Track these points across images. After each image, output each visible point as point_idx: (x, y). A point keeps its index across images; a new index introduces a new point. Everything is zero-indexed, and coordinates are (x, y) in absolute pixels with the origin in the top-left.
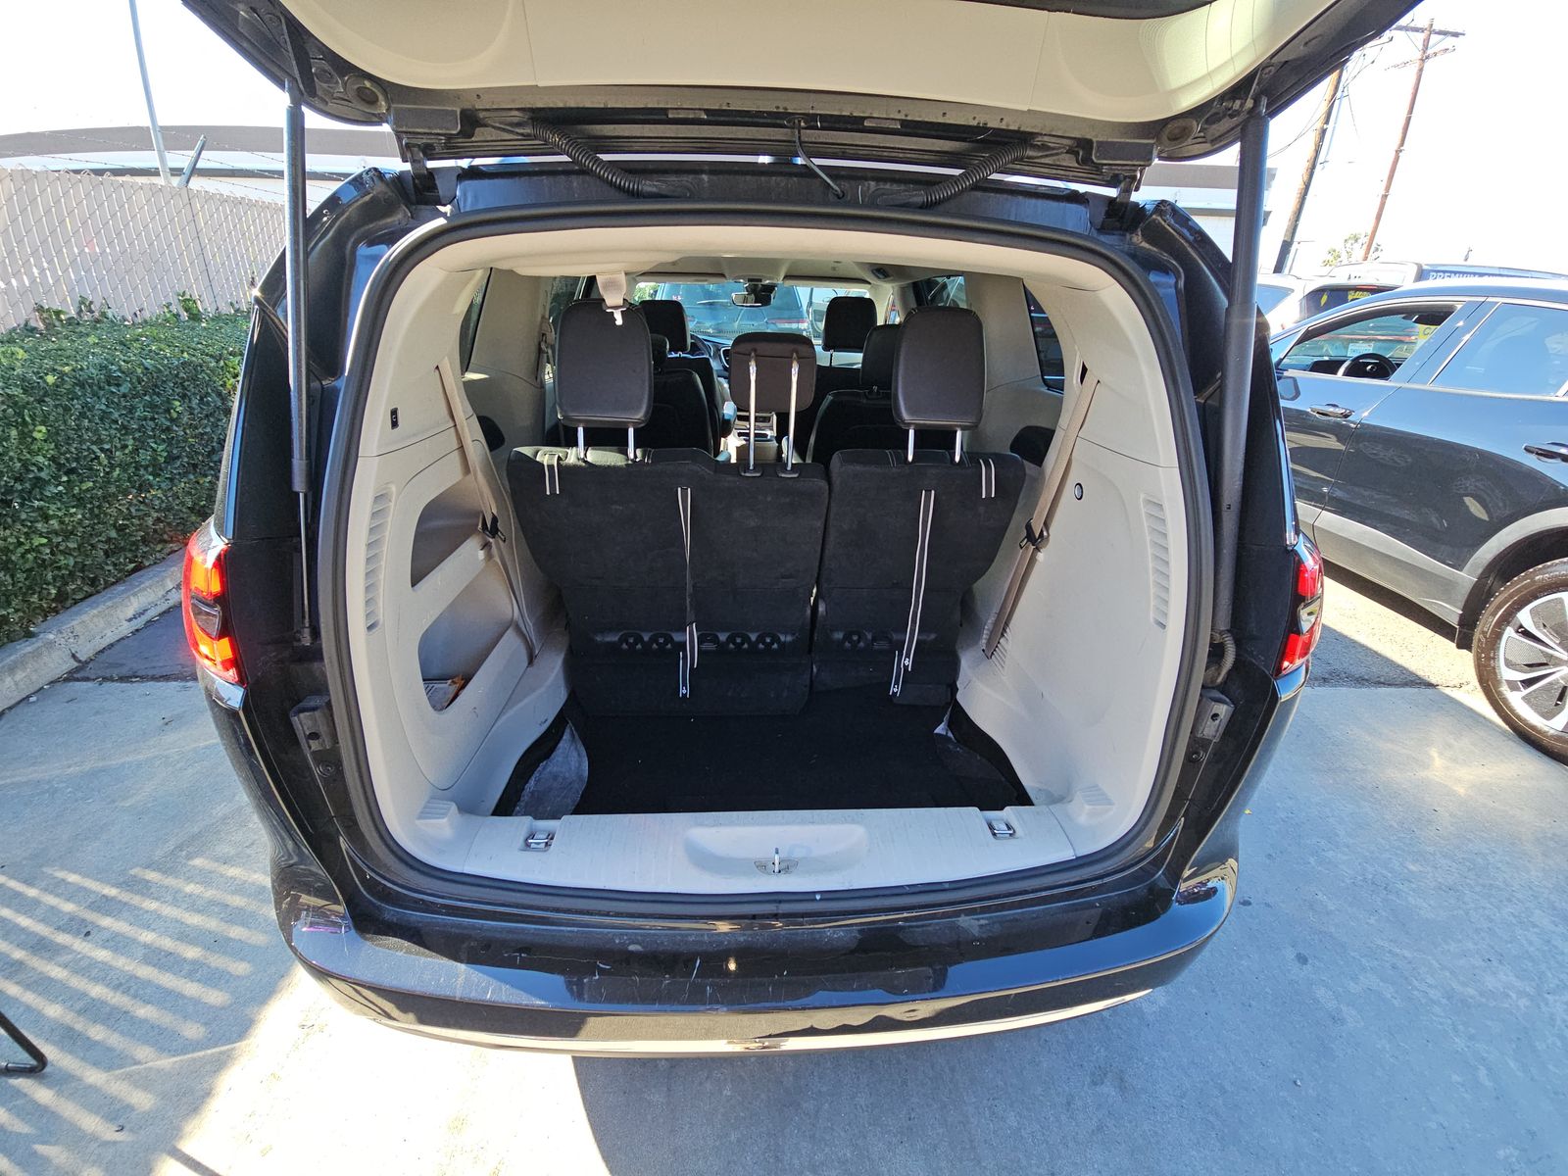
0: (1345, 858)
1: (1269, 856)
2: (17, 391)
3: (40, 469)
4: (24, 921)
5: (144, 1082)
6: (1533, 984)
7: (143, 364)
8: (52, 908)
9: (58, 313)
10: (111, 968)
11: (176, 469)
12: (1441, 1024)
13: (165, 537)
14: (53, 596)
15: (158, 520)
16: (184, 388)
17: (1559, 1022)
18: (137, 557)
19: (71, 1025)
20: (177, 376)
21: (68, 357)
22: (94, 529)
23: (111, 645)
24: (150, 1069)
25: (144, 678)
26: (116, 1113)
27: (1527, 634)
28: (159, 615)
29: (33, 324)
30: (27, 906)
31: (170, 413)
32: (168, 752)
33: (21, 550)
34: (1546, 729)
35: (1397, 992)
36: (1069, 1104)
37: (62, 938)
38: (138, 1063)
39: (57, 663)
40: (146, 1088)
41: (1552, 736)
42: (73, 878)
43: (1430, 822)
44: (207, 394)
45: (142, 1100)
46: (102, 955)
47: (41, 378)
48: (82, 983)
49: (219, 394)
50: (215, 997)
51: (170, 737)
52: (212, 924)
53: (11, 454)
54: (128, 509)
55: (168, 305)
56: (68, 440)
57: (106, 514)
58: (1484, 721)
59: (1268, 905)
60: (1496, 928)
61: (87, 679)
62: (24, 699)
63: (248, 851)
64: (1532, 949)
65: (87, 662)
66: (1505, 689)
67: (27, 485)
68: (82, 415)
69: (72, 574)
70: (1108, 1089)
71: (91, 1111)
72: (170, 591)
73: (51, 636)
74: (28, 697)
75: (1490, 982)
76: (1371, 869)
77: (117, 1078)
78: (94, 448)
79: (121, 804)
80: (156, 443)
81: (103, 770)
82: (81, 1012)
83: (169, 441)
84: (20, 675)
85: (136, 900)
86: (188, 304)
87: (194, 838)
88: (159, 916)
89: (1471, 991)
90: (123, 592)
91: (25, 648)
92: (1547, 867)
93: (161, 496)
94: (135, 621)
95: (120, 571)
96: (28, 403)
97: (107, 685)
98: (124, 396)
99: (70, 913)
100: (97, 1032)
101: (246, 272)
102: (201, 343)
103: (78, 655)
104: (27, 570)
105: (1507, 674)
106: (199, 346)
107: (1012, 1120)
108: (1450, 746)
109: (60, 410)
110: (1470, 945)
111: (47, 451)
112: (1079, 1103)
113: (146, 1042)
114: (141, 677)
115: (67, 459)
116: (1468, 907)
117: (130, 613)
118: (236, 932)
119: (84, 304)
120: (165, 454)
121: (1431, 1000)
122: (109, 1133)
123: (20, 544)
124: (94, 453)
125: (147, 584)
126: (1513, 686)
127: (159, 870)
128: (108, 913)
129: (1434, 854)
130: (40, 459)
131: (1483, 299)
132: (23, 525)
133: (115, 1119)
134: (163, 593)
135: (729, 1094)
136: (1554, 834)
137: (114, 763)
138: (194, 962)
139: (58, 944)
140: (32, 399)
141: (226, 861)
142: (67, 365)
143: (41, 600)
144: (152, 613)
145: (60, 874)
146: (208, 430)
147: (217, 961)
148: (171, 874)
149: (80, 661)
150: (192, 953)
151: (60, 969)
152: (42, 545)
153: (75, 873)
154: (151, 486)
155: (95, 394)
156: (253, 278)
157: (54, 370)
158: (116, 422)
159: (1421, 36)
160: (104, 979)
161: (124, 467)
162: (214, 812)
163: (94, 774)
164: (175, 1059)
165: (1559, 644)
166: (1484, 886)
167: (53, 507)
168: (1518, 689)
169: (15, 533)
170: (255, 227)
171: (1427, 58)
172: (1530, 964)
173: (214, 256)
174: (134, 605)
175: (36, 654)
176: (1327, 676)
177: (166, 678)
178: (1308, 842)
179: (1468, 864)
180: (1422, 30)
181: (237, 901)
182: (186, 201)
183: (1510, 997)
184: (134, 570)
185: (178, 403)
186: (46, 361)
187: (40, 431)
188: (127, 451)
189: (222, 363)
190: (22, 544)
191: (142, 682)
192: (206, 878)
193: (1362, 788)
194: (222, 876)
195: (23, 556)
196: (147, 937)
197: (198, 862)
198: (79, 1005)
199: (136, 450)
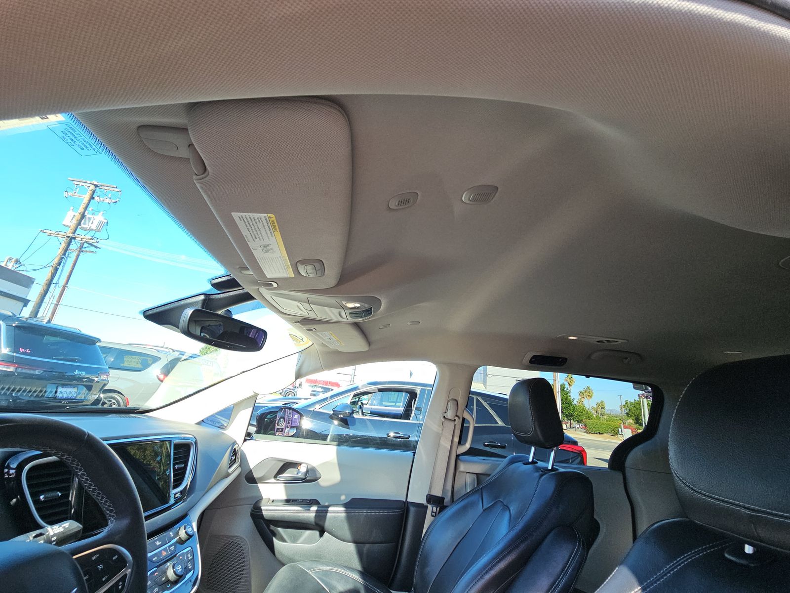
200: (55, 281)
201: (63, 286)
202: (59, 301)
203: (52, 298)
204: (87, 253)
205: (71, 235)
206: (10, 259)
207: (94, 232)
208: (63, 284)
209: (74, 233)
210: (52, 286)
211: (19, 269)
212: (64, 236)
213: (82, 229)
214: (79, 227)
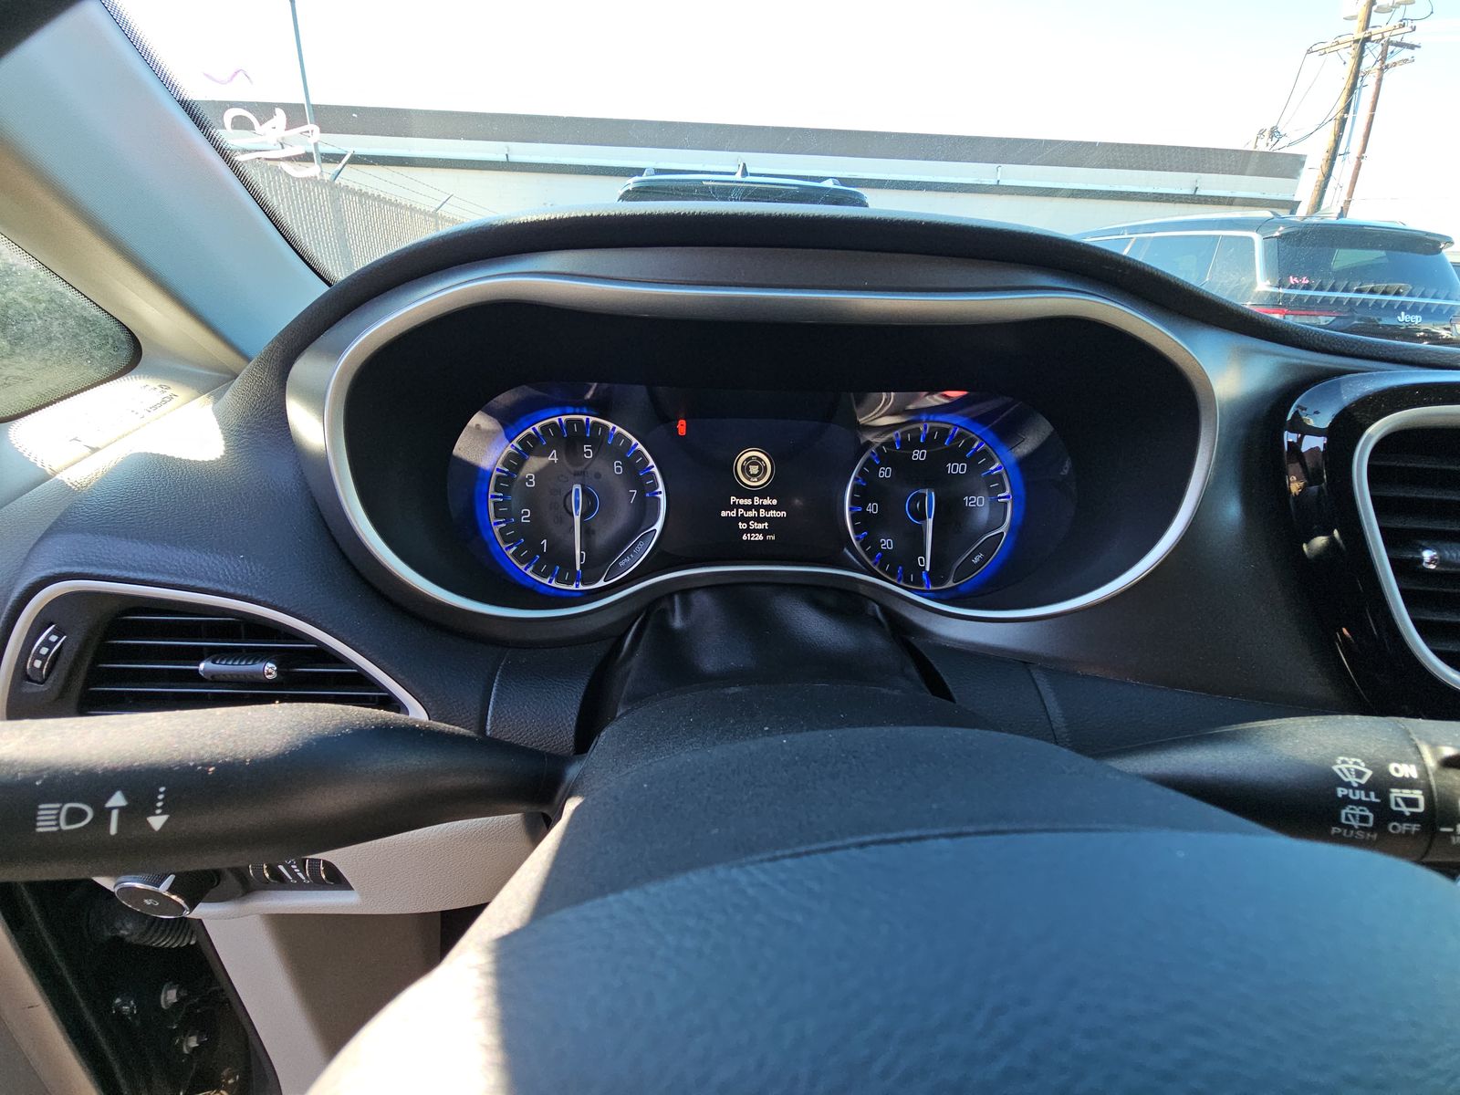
171: (1387, 67)
200: (1341, 151)
201: (1358, 158)
202: (1351, 193)
203: (1339, 189)
204: (1398, 67)
205: (1361, 35)
206: (1262, 133)
207: (1402, 7)
208: (1357, 155)
209: (1366, 27)
210: (1339, 159)
211: (1278, 146)
212: (1348, 44)
213: (1381, 10)
214: (1374, 8)
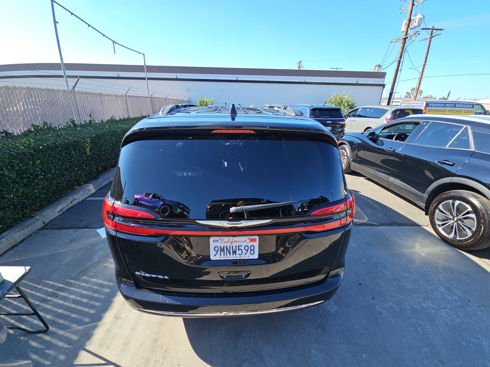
0: (388, 272)
1: (368, 272)
2: (32, 151)
3: (37, 172)
4: (38, 294)
5: (75, 332)
6: (437, 306)
7: (64, 142)
8: (46, 290)
9: (38, 126)
10: (64, 305)
11: (71, 169)
12: (409, 315)
13: (68, 188)
14: (38, 206)
15: (66, 184)
16: (75, 148)
17: (443, 316)
18: (60, 194)
19: (54, 320)
20: (73, 144)
21: (45, 141)
22: (50, 187)
23: (53, 219)
24: (77, 329)
25: (64, 228)
26: (68, 341)
27: (441, 211)
28: (66, 210)
29: (31, 129)
30: (39, 290)
31: (71, 155)
32: (73, 248)
33: (31, 194)
34: (449, 238)
35: (397, 307)
36: (309, 334)
37: (49, 298)
38: (74, 328)
39: (39, 225)
40: (76, 334)
41: (450, 239)
42: (51, 282)
43: (413, 263)
44: (81, 149)
45: (75, 337)
46: (61, 302)
47: (38, 147)
48: (56, 309)
49: (84, 149)
50: (92, 311)
51: (73, 244)
52: (90, 293)
53: (30, 168)
54: (59, 181)
55: (68, 123)
56: (45, 164)
57: (53, 183)
58: (433, 235)
59: (366, 285)
60: (428, 291)
61: (48, 229)
62: (30, 235)
63: (97, 274)
64: (437, 297)
65: (48, 224)
66: (437, 226)
67: (34, 176)
68: (49, 156)
69: (44, 200)
70: (320, 330)
71: (61, 341)
72: (69, 203)
73: (38, 217)
74: (32, 234)
75: (424, 305)
76: (395, 275)
77: (68, 332)
78: (51, 165)
79: (62, 263)
80: (67, 163)
81: (56, 254)
82: (56, 317)
83: (70, 162)
84: (29, 228)
85: (69, 288)
86: (73, 122)
87: (83, 271)
88: (76, 291)
89: (419, 307)
90: (57, 204)
91: (31, 221)
92: (445, 275)
93: (67, 177)
94: (60, 212)
95: (56, 198)
96: (35, 154)
97: (54, 231)
98: (60, 151)
99: (51, 292)
100: (61, 321)
101: (89, 112)
102: (79, 135)
103: (45, 222)
104: (33, 199)
105: (438, 223)
106: (79, 136)
107: (295, 338)
108: (422, 242)
109: (43, 156)
110: (420, 296)
111: (39, 167)
112: (312, 334)
113: (75, 323)
114: (63, 228)
115: (44, 169)
116: (420, 285)
117: (58, 210)
118: (96, 295)
119: (45, 124)
120: (69, 166)
121: (407, 309)
122: (66, 346)
123: (31, 192)
124: (51, 166)
125: (63, 202)
126: (439, 226)
127: (74, 280)
128: (61, 291)
129: (413, 271)
130: (38, 169)
131: (427, 121)
132: (32, 187)
133: (68, 342)
134: (67, 204)
135: (224, 332)
136: (449, 267)
137: (59, 252)
138: (85, 303)
139: (48, 300)
140: (36, 153)
141: (92, 277)
142: (45, 143)
143: (35, 207)
144: (64, 210)
145: (47, 282)
146: (80, 158)
147: (92, 302)
148: (78, 280)
149: (45, 224)
150: (85, 300)
151: (49, 306)
152: (36, 192)
153: (51, 281)
154: (65, 175)
155: (52, 151)
156: (91, 114)
157: (42, 145)
158: (57, 158)
159: (430, 31)
160: (62, 308)
161: (59, 170)
162: (87, 264)
163: (53, 255)
164: (83, 326)
165: (450, 214)
166: (425, 280)
167: (40, 182)
168: (441, 227)
169: (30, 189)
170: (92, 100)
171: (432, 37)
172: (436, 301)
173: (80, 108)
174: (60, 208)
175: (34, 222)
176: (390, 223)
177: (70, 228)
178: (379, 268)
179: (422, 274)
180: (430, 29)
181: (96, 287)
182: (73, 94)
183: (430, 309)
184: (60, 198)
185: (73, 152)
186: (39, 142)
187: (38, 162)
188: (59, 166)
189: (85, 140)
190: (32, 192)
191: (64, 229)
192: (87, 282)
193: (396, 254)
194: (91, 281)
195: (32, 195)
196: (73, 297)
197: (84, 277)
198: (56, 314)
199: (62, 165)
200: (400, 69)
204: (436, 36)
205: (405, 37)
207: (417, 28)
209: (406, 34)
210: (399, 72)
211: (380, 70)
212: (401, 40)
214: (409, 29)
